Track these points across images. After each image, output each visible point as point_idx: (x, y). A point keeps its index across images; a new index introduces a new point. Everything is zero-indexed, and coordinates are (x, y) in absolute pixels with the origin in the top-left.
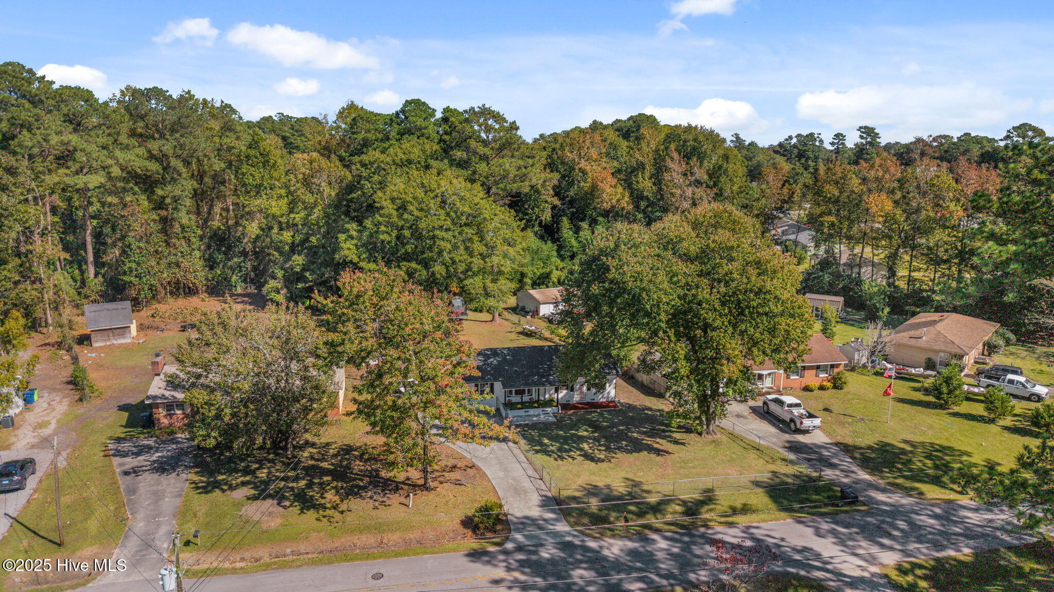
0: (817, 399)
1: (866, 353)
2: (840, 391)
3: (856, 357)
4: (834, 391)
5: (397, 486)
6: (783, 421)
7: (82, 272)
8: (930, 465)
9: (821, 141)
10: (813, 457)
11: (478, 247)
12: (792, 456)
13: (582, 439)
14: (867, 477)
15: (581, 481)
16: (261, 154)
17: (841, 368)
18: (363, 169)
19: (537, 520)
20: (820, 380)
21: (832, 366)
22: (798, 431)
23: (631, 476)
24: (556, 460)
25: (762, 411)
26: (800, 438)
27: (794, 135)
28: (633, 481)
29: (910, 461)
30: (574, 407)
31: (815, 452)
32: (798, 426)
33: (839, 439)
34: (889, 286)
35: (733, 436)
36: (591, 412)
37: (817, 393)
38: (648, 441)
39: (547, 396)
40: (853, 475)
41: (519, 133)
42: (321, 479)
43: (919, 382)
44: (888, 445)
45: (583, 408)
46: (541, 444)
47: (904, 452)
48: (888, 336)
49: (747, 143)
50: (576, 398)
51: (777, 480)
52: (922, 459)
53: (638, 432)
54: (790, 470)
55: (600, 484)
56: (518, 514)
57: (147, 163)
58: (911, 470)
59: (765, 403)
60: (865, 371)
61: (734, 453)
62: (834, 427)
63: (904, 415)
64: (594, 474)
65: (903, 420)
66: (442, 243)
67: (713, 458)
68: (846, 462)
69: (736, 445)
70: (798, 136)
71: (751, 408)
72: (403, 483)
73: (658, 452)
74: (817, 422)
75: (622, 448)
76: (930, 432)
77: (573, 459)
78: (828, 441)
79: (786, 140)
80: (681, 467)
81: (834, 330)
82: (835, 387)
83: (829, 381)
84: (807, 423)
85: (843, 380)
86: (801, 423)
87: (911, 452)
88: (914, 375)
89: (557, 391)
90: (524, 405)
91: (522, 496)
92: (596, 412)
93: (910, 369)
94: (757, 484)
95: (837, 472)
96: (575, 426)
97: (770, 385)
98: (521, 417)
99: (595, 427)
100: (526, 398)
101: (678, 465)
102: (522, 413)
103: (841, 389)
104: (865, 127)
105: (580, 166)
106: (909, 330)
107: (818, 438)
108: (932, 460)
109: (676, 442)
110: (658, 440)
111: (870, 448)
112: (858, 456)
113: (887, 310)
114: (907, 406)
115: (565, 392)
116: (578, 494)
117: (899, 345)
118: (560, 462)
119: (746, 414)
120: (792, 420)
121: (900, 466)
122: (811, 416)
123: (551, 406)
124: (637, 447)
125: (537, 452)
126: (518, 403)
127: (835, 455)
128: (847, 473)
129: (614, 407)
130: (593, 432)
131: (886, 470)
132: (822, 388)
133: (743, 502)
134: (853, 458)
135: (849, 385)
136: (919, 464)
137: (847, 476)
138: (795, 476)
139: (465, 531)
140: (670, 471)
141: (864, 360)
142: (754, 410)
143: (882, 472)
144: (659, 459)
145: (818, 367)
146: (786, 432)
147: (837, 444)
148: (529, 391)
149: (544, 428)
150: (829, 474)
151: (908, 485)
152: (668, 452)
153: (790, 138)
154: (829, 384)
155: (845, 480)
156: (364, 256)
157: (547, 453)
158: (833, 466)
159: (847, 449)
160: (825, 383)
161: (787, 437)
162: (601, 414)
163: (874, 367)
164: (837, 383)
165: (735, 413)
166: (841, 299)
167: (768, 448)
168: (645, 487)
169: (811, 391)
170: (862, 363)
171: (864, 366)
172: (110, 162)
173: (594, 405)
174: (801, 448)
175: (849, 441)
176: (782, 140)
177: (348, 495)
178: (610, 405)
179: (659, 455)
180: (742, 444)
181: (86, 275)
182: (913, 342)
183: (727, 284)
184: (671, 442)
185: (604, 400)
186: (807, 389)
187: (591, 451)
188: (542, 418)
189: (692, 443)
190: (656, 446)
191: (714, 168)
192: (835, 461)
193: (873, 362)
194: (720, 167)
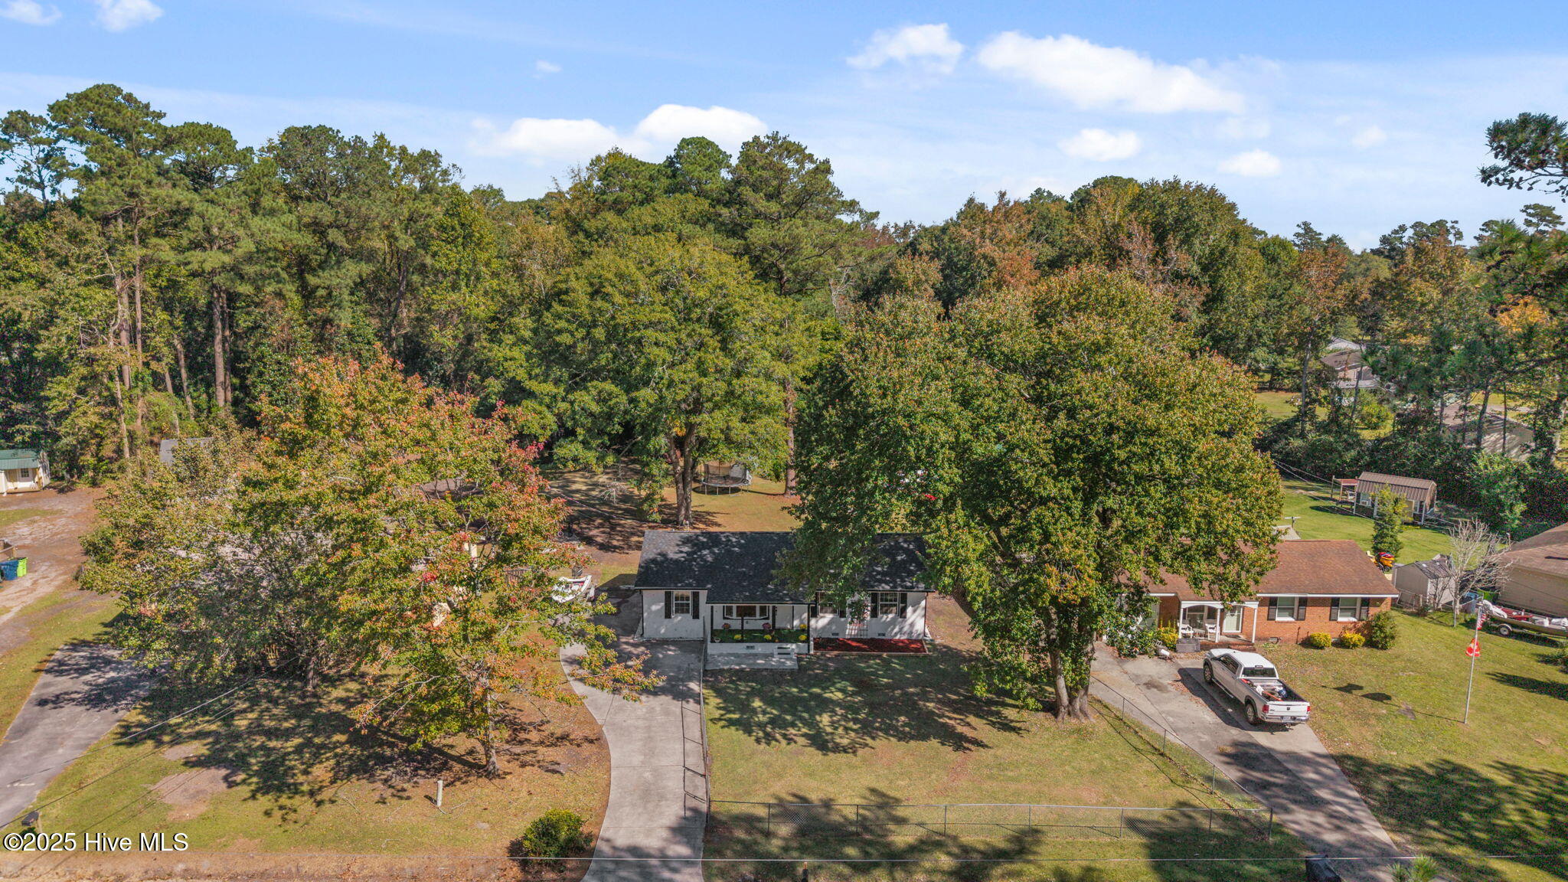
0: (1325, 663)
1: (1452, 583)
2: (1379, 653)
3: (1430, 588)
4: (1366, 650)
5: (445, 764)
6: (1234, 702)
7: (210, 397)
8: (1542, 824)
9: (1459, 235)
10: (1279, 779)
11: (715, 358)
12: (1231, 774)
13: (825, 705)
14: (1384, 836)
15: (782, 788)
16: (463, 225)
17: (1385, 608)
18: (587, 242)
19: (649, 856)
20: (1339, 628)
21: (1366, 602)
22: (1259, 724)
23: (882, 786)
24: (758, 741)
25: (1201, 679)
26: (1262, 738)
27: (1408, 225)
28: (883, 795)
29: (1495, 809)
30: (843, 645)
31: (1287, 771)
32: (1260, 715)
33: (1348, 748)
34: (1533, 465)
35: (1121, 724)
36: (870, 657)
37: (1330, 652)
38: (951, 719)
39: (796, 623)
40: (1353, 828)
41: (831, 179)
42: (329, 737)
43: (1554, 644)
44: (1457, 769)
45: (859, 649)
46: (745, 707)
47: (1490, 787)
48: (1504, 553)
49: (1324, 238)
50: (851, 630)
51: (1184, 822)
52: (1524, 806)
53: (939, 701)
54: (1219, 802)
55: (814, 797)
56: (621, 841)
57: (295, 235)
58: (1491, 829)
59: (1207, 663)
60: (1446, 619)
61: (1109, 757)
62: (1344, 722)
63: (1504, 710)
64: (811, 775)
65: (1501, 719)
66: (656, 350)
67: (1063, 765)
68: (1346, 798)
69: (1120, 741)
70: (1417, 225)
71: (1182, 671)
72: (459, 759)
73: (959, 742)
74: (1300, 709)
75: (896, 729)
76: (1557, 750)
77: (790, 740)
78: (1321, 749)
79: (1396, 232)
80: (990, 777)
81: (1399, 537)
82: (1371, 643)
83: (1358, 631)
84: (1278, 709)
85: (1388, 630)
86: (1266, 708)
87: (1507, 789)
88: (1549, 631)
89: (814, 613)
90: (750, 637)
91: (650, 806)
92: (879, 657)
93: (1538, 619)
94: (1132, 824)
95: (1320, 819)
96: (825, 682)
97: (1234, 631)
98: (737, 656)
99: (863, 684)
100: (755, 623)
101: (986, 772)
102: (741, 648)
103: (1384, 648)
104: (1536, 206)
105: (982, 251)
106: (1549, 543)
107: (1303, 741)
108: (1548, 810)
109: (1006, 726)
110: (971, 719)
111: (1414, 773)
112: (1379, 786)
113: (1520, 507)
114: (1518, 693)
115: (829, 617)
116: (762, 812)
117: (1517, 571)
118: (763, 746)
119: (1166, 682)
120: (1249, 702)
121: (1466, 816)
122: (1290, 696)
123: (796, 641)
124: (925, 728)
125: (731, 723)
126: (736, 632)
127: (1326, 782)
128: (1339, 822)
129: (917, 650)
130: (854, 694)
131: (1434, 823)
132: (1342, 643)
133: (1084, 863)
134: (1365, 790)
135: (1399, 640)
136: (1516, 818)
137: (1338, 828)
138: (1226, 817)
139: (510, 863)
140: (964, 783)
141: (1447, 597)
142: (1186, 677)
143: (1422, 826)
144: (959, 756)
145: (1335, 602)
146: (1237, 725)
147: (1340, 759)
148: (763, 610)
149: (766, 680)
150: (1301, 820)
151: (1474, 863)
152: (979, 744)
153: (1403, 228)
154: (1356, 637)
155: (1332, 837)
156: (537, 371)
157: (746, 727)
158: (1314, 803)
159: (1355, 769)
160: (1348, 635)
161: (1235, 733)
162: (887, 663)
163: (1465, 610)
164: (1375, 638)
165: (1145, 680)
166: (1431, 485)
167: (1187, 752)
168: (900, 812)
169: (1319, 647)
170: (1443, 601)
171: (1448, 608)
172: (240, 232)
173: (879, 644)
174: (1256, 758)
175: (1368, 753)
176: (1387, 232)
177: (351, 771)
178: (912, 647)
179: (958, 747)
180: (1134, 740)
181: (214, 401)
182: (1552, 566)
183: (1071, 413)
184: (993, 724)
185: (904, 637)
186: (1309, 643)
187: (829, 730)
188: (775, 661)
189: (1034, 729)
190: (960, 729)
191: (1212, 253)
192: (1324, 794)
193: (1463, 600)
194: (1223, 252)
